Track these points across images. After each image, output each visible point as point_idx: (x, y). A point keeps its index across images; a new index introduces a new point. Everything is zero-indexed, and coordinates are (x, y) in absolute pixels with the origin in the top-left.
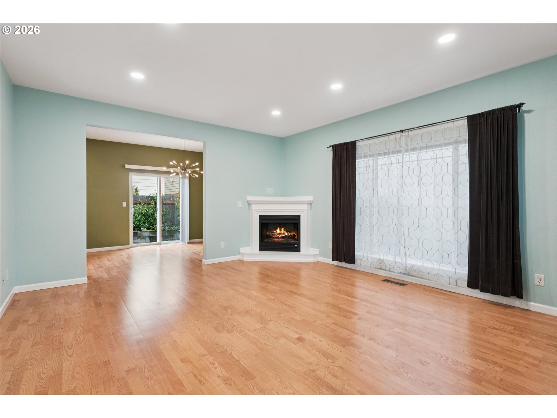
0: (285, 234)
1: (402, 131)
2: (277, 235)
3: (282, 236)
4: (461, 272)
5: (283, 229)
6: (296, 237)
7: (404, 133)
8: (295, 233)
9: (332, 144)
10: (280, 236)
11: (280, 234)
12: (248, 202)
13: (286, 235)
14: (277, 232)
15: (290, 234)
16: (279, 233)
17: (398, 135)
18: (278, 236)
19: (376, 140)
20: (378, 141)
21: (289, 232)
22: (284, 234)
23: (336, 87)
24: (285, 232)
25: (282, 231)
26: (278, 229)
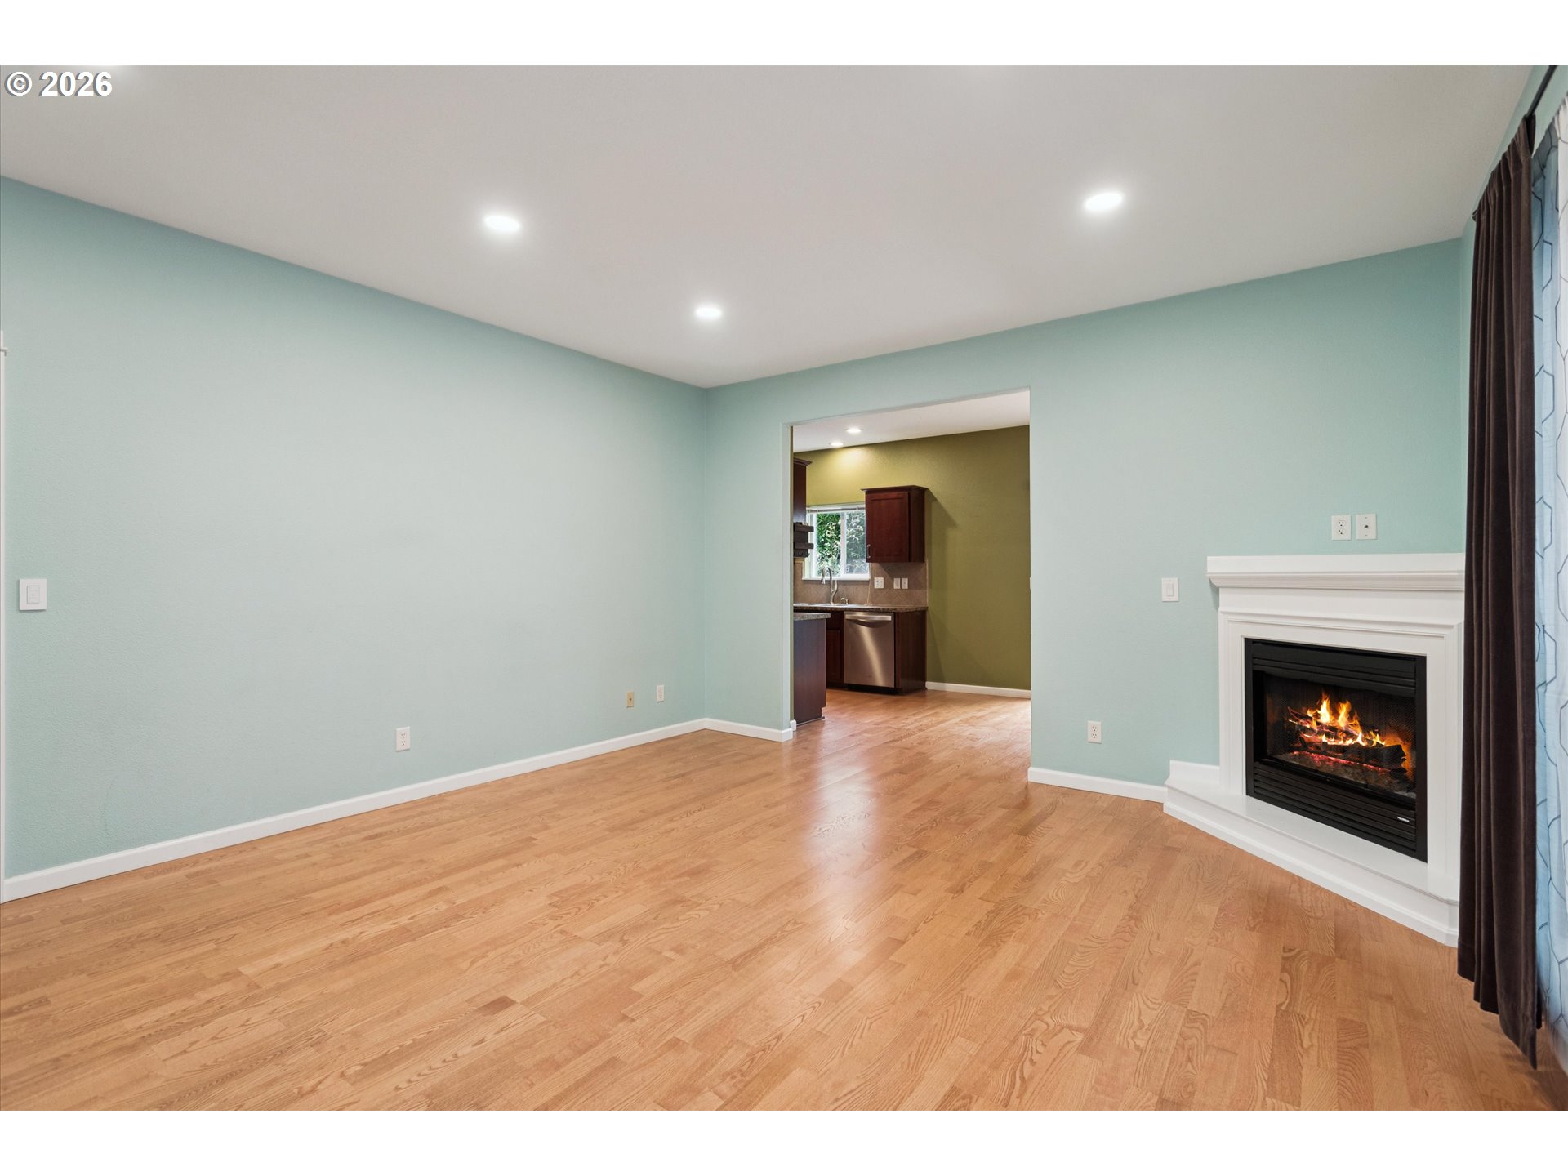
0: (1354, 737)
2: (1320, 733)
3: (1341, 743)
5: (1344, 710)
6: (1408, 764)
8: (1405, 739)
10: (1332, 742)
11: (1332, 731)
12: (1210, 580)
13: (1359, 740)
14: (1317, 716)
15: (1377, 739)
16: (1327, 727)
18: (1324, 738)
21: (1373, 728)
22: (1349, 735)
24: (1352, 723)
25: (1342, 719)
26: (1321, 703)
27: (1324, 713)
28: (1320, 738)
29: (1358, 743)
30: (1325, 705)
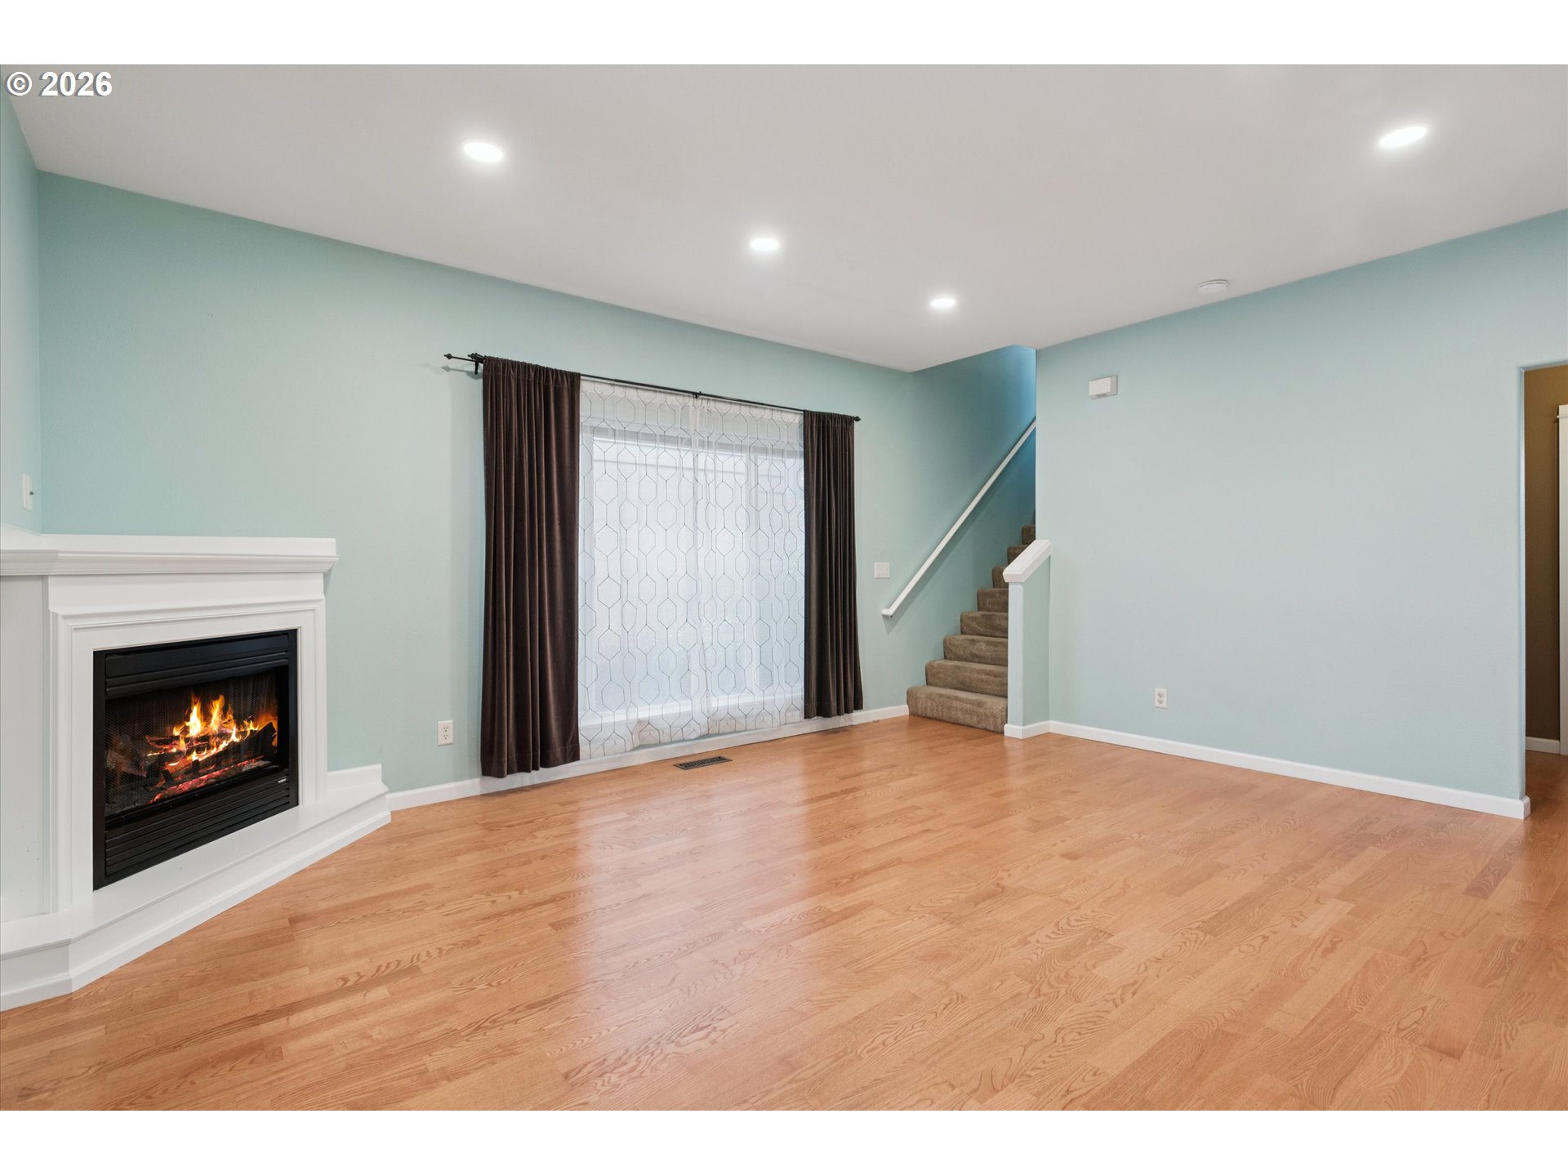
0: (227, 736)
1: (696, 395)
2: (189, 753)
3: (213, 751)
4: (791, 695)
5: (216, 708)
7: (700, 401)
8: (275, 715)
9: (482, 353)
10: (205, 755)
11: (204, 741)
13: (233, 737)
14: (186, 730)
16: (198, 740)
17: (690, 401)
18: (194, 757)
19: (631, 393)
20: (638, 399)
21: (246, 716)
22: (223, 735)
23: (765, 245)
24: (226, 720)
25: (215, 721)
26: (190, 711)
27: (195, 725)
28: (188, 759)
29: (233, 742)
30: (195, 710)
